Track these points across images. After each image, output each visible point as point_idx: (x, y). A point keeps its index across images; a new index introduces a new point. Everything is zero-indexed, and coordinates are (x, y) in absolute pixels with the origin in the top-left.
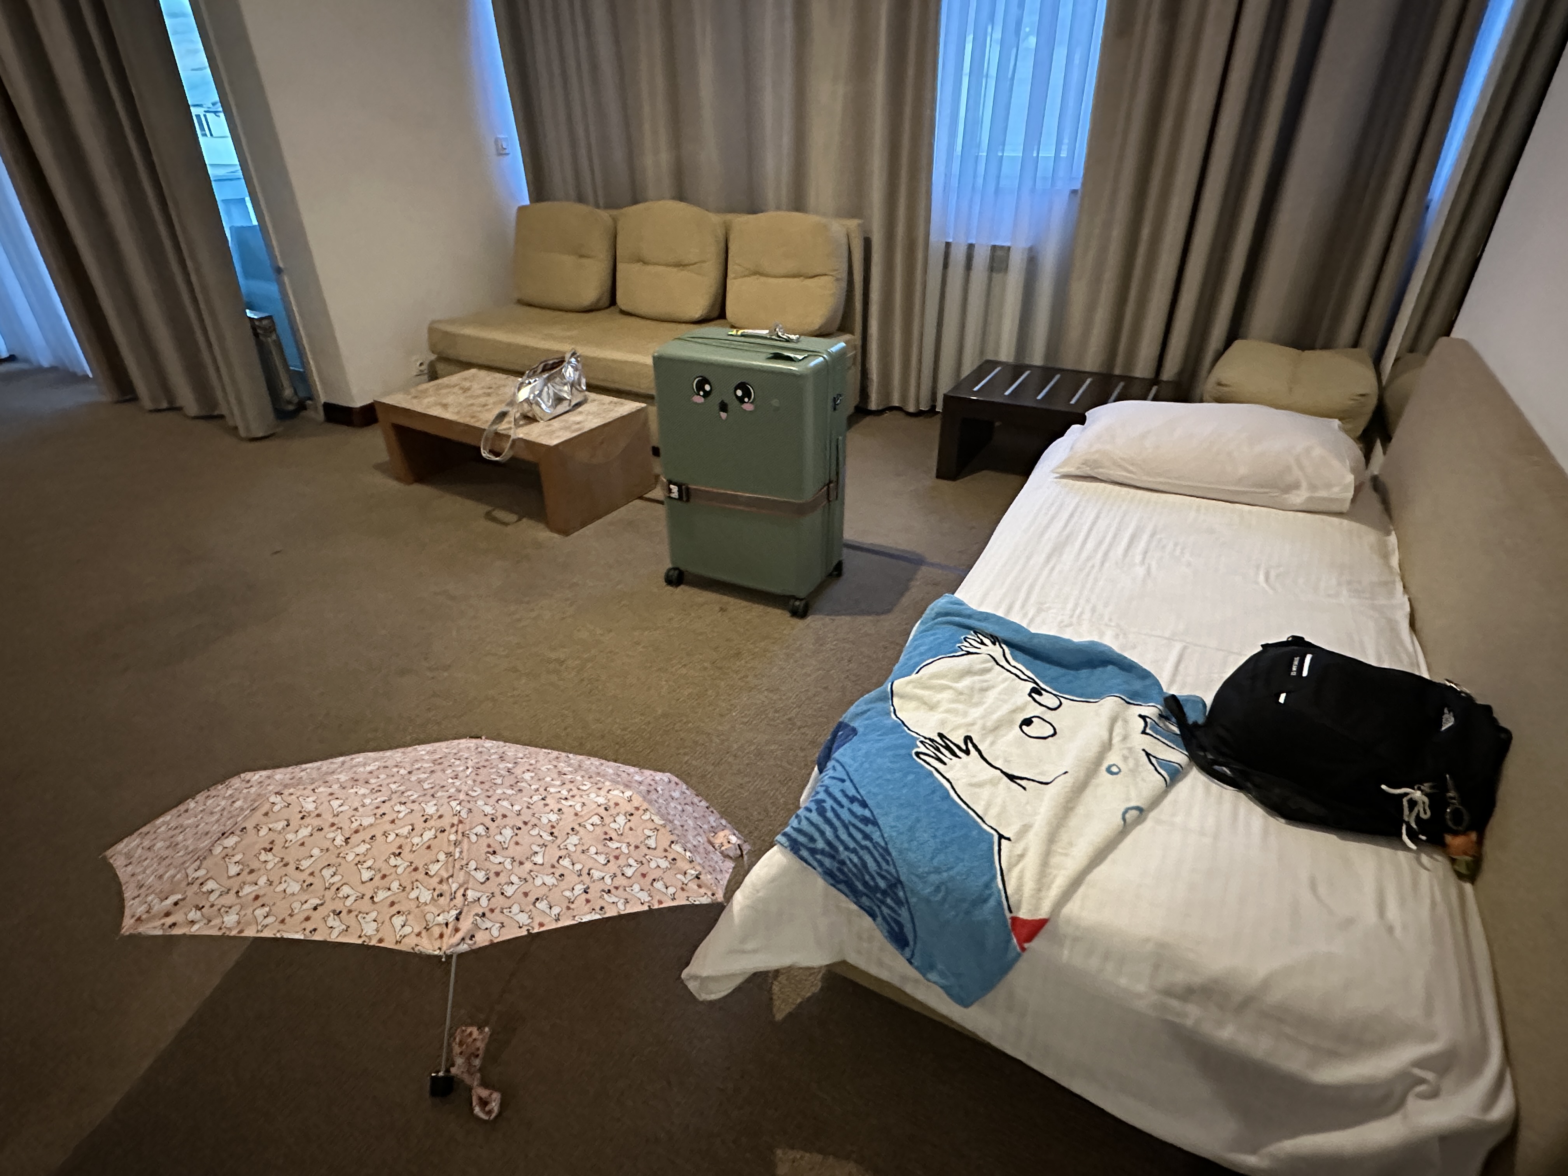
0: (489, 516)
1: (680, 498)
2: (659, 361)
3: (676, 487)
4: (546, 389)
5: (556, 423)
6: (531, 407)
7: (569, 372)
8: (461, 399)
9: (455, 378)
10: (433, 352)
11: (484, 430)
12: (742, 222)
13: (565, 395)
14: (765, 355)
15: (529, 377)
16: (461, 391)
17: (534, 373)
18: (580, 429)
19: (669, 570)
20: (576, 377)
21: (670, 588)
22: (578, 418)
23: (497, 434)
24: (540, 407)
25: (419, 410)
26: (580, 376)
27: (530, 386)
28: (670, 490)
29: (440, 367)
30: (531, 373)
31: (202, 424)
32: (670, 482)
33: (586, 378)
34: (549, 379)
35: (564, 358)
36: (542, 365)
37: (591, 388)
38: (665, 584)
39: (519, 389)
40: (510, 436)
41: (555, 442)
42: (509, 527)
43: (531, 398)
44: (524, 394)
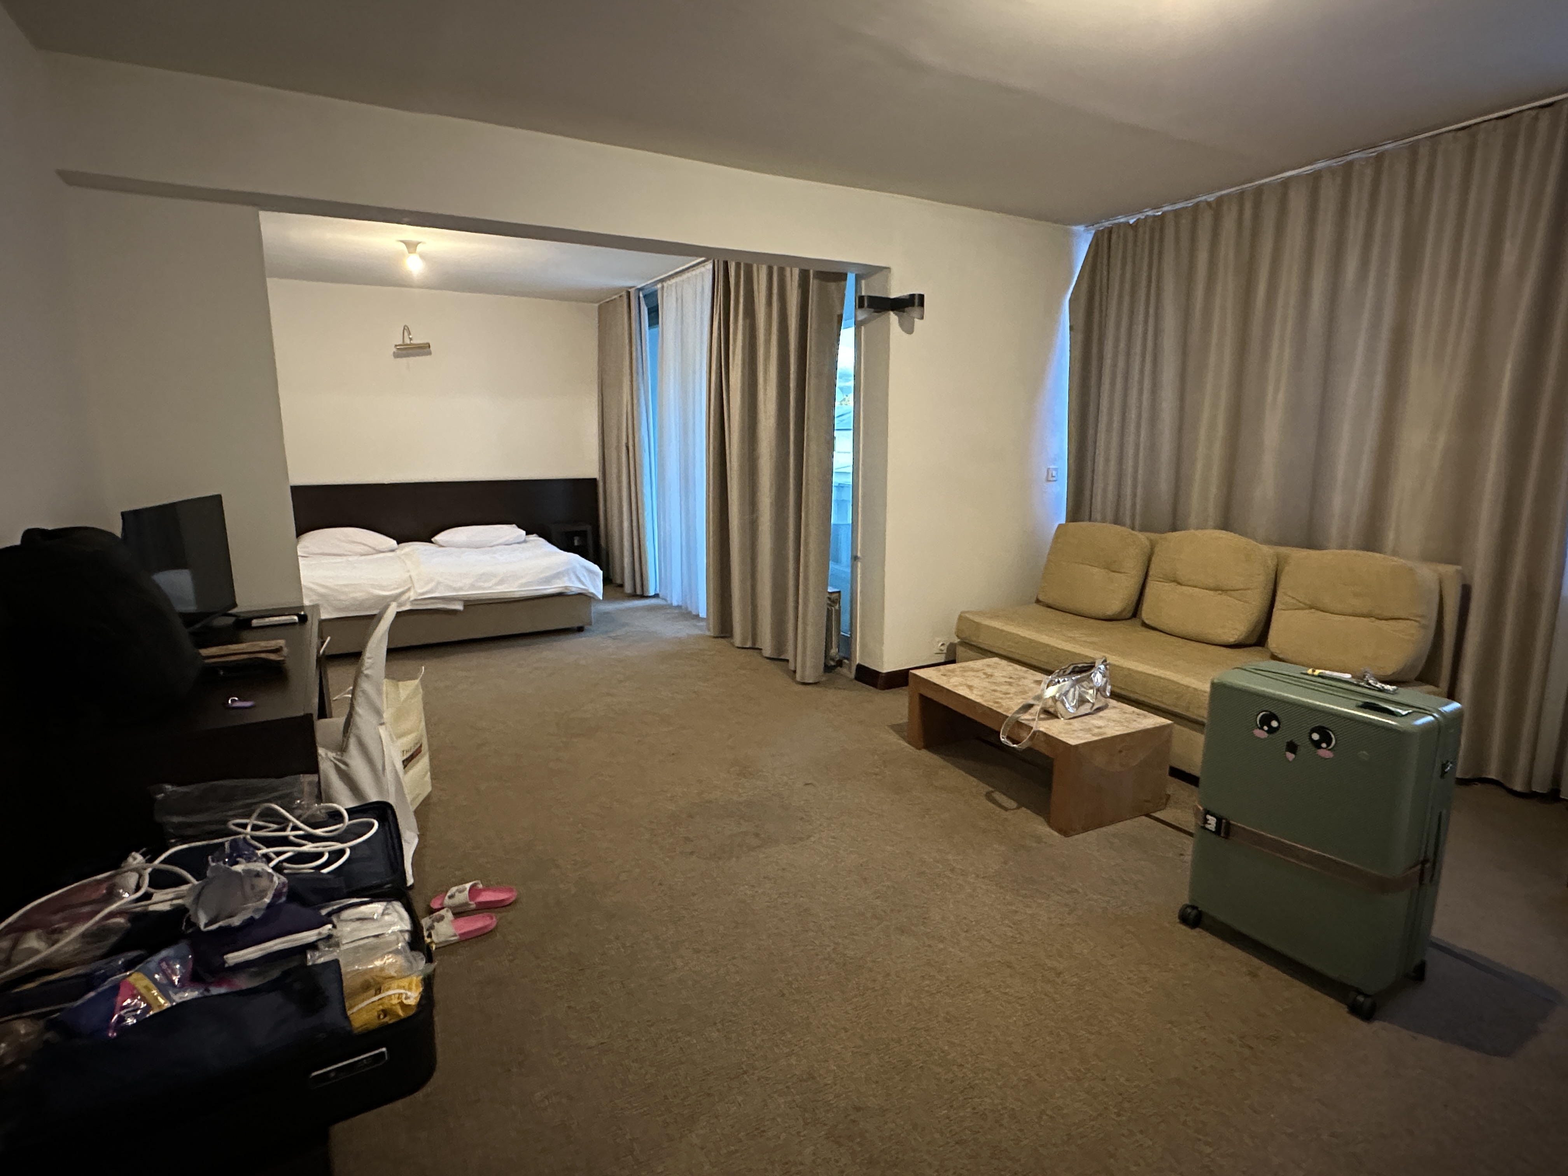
0: (989, 797)
1: (1218, 831)
2: (1218, 689)
3: (1215, 819)
4: (1072, 690)
5: (1076, 723)
6: (1055, 704)
7: (1098, 678)
8: (985, 684)
9: (979, 664)
10: (958, 636)
11: (1007, 717)
12: (1298, 555)
13: (1088, 698)
14: (1355, 702)
15: (1059, 676)
16: (985, 676)
17: (1063, 674)
18: (1100, 734)
19: (1188, 906)
20: (1103, 684)
21: (1184, 927)
22: (1100, 723)
23: (1019, 724)
24: (1065, 706)
25: (946, 686)
26: (1106, 683)
27: (1058, 685)
28: (1206, 821)
29: (960, 650)
30: (1061, 673)
31: (772, 666)
32: (1208, 812)
33: (1113, 686)
34: (1078, 681)
35: (1095, 663)
36: (1072, 667)
37: (1115, 696)
38: (1178, 920)
39: (1048, 687)
40: (1032, 728)
41: (1073, 742)
42: (1007, 813)
43: (1057, 695)
44: (1051, 692)
